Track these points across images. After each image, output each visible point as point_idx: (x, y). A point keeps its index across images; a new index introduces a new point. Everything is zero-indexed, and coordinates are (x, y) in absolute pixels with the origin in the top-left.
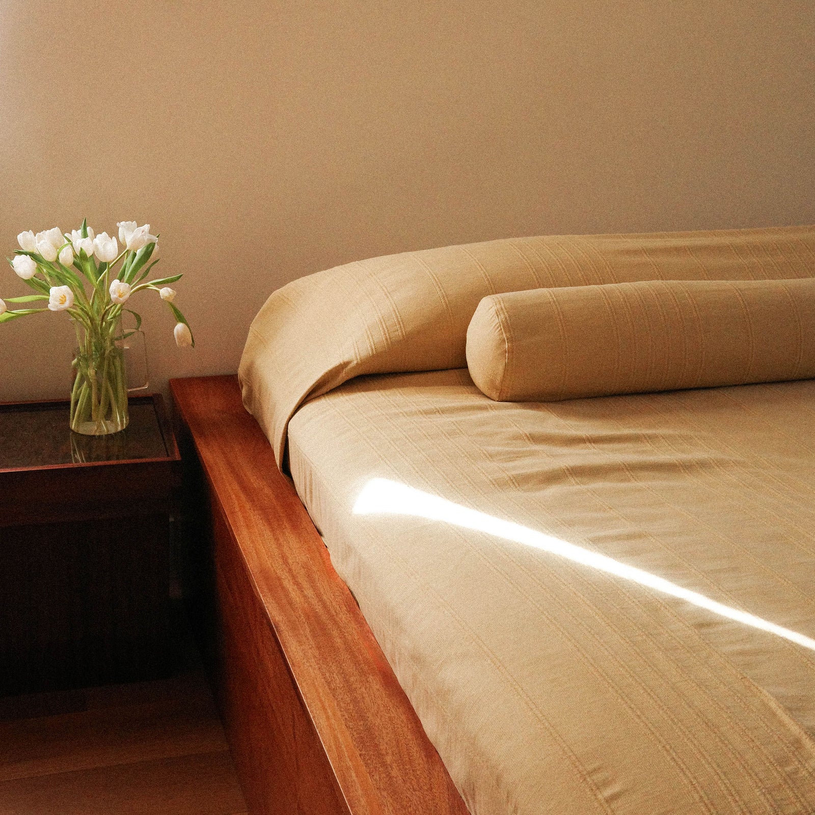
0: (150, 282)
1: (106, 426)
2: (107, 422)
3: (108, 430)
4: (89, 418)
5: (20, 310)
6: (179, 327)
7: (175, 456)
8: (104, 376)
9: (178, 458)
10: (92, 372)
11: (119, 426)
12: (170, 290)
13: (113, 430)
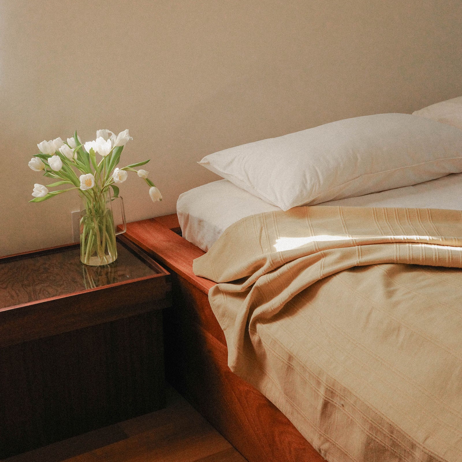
0: (128, 166)
1: (107, 259)
2: (106, 256)
3: (108, 262)
4: (95, 254)
5: (54, 192)
6: (152, 189)
7: (164, 272)
8: (104, 228)
9: (168, 273)
10: (96, 227)
11: (114, 258)
12: (144, 171)
13: (111, 261)
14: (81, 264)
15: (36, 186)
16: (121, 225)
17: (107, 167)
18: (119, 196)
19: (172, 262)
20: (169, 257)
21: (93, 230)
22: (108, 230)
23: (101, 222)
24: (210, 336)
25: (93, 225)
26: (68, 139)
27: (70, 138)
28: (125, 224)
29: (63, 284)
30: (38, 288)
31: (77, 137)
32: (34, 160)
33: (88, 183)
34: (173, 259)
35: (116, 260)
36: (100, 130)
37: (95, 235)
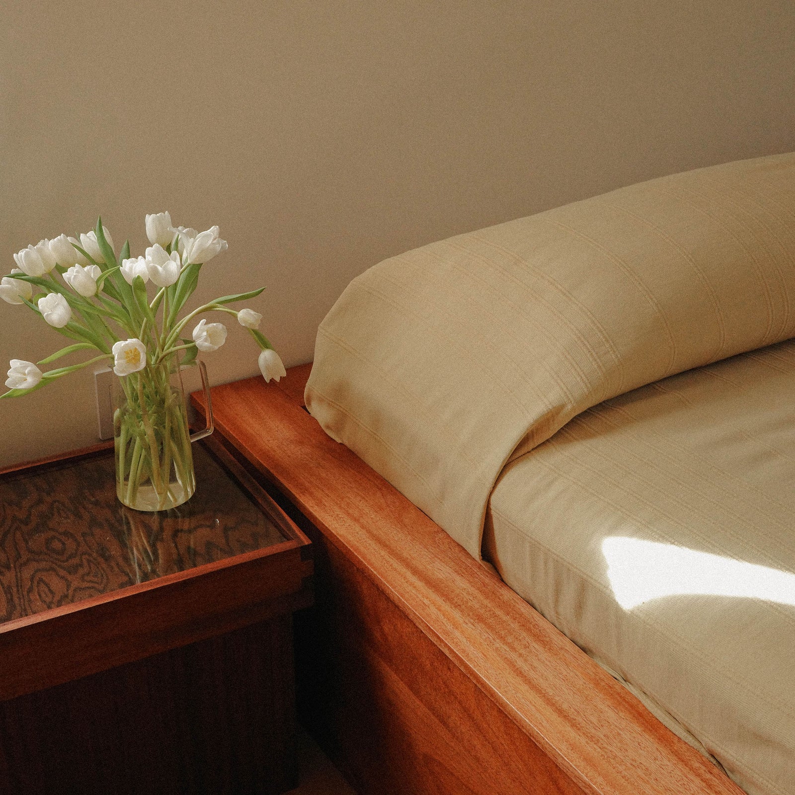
0: (215, 301)
1: (173, 495)
3: (176, 501)
4: (148, 482)
5: (54, 371)
6: (266, 356)
7: (298, 537)
8: (166, 433)
9: (306, 541)
10: (150, 432)
11: (189, 490)
12: (252, 312)
13: (181, 500)
14: (120, 505)
15: (15, 363)
16: (199, 392)
17: (170, 301)
18: (197, 361)
19: (309, 504)
20: (305, 490)
21: (142, 439)
22: (174, 433)
23: (160, 422)
24: (394, 677)
25: (142, 428)
26: (82, 236)
27: (86, 233)
28: (208, 391)
29: (81, 565)
30: (27, 573)
31: (101, 230)
32: (9, 283)
33: (131, 356)
34: (311, 494)
35: (194, 496)
36: (153, 215)
37: (148, 449)
